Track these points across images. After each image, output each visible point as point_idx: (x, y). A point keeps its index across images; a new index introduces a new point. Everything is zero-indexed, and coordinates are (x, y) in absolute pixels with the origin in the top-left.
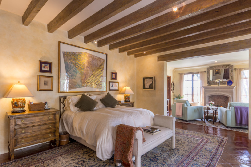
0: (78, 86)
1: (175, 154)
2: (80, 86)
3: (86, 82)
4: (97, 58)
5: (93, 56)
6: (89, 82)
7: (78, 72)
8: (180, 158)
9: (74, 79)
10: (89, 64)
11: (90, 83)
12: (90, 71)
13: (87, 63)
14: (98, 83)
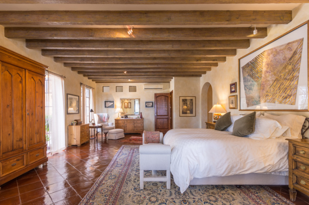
0: (256, 103)
1: (135, 182)
2: (258, 102)
3: (265, 96)
4: (282, 48)
5: (274, 50)
6: (268, 95)
7: (255, 84)
8: (127, 179)
9: (251, 94)
10: (270, 66)
11: (271, 96)
12: (270, 77)
13: (265, 67)
14: (286, 93)
